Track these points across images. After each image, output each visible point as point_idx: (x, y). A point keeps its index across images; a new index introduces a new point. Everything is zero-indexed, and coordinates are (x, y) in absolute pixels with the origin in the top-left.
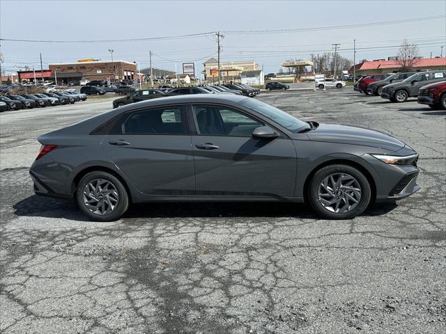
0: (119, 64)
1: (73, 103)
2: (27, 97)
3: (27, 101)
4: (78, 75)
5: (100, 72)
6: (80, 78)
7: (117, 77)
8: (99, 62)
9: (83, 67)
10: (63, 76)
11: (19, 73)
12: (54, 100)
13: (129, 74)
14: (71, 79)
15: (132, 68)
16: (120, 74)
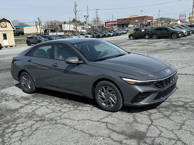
0: (146, 17)
1: (120, 35)
2: (101, 33)
3: (101, 35)
4: (128, 23)
5: (137, 21)
6: (128, 24)
7: (144, 23)
8: (138, 16)
9: (130, 19)
10: (122, 23)
11: (105, 23)
12: (112, 34)
13: (150, 21)
14: (125, 24)
15: (151, 18)
16: (146, 21)
